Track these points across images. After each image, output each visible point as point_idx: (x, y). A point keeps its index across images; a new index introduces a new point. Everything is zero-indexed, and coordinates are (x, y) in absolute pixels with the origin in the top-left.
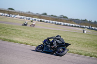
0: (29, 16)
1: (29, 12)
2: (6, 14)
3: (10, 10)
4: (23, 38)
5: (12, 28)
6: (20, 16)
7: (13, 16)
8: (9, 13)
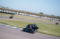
0: (53, 17)
1: (53, 15)
2: (38, 16)
3: (41, 14)
4: (49, 31)
5: (42, 25)
6: (47, 18)
7: (42, 17)
8: (40, 16)
